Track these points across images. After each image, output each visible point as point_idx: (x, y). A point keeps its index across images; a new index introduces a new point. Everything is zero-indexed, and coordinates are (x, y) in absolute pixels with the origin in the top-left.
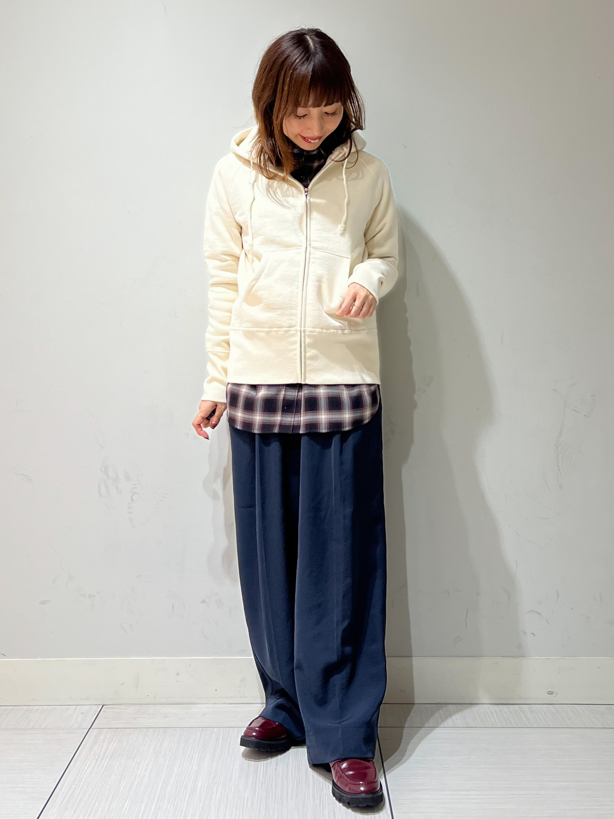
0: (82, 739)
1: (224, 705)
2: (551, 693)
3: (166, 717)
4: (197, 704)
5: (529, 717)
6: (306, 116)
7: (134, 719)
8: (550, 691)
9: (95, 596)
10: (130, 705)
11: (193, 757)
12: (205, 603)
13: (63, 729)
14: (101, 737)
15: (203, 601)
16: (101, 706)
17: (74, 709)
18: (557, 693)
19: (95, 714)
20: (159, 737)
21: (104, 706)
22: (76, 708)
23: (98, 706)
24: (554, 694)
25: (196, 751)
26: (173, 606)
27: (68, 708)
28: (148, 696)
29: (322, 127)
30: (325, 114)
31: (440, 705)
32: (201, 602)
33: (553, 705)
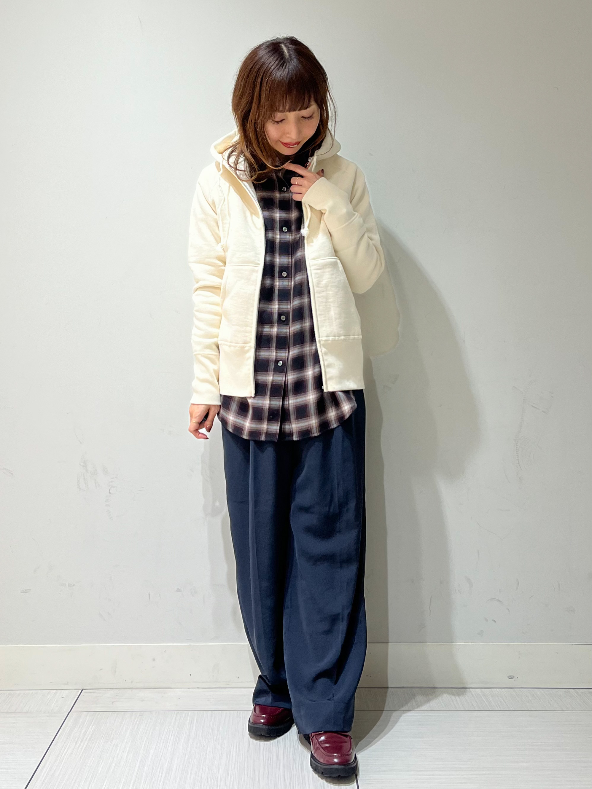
0: (63, 722)
1: (198, 689)
2: (511, 677)
3: (142, 701)
4: (172, 688)
5: (490, 700)
6: (284, 121)
7: (112, 703)
8: (510, 675)
9: (74, 585)
10: (108, 689)
11: (168, 739)
12: (180, 591)
13: (44, 713)
14: (81, 721)
15: (178, 590)
16: (81, 691)
17: (54, 693)
18: (517, 677)
19: (75, 698)
20: (136, 721)
21: (83, 691)
22: (56, 693)
23: (78, 690)
24: (514, 678)
25: (171, 734)
26: (149, 595)
27: (49, 693)
28: (125, 680)
29: (299, 132)
30: (302, 118)
31: (405, 689)
32: (176, 591)
33: (513, 689)
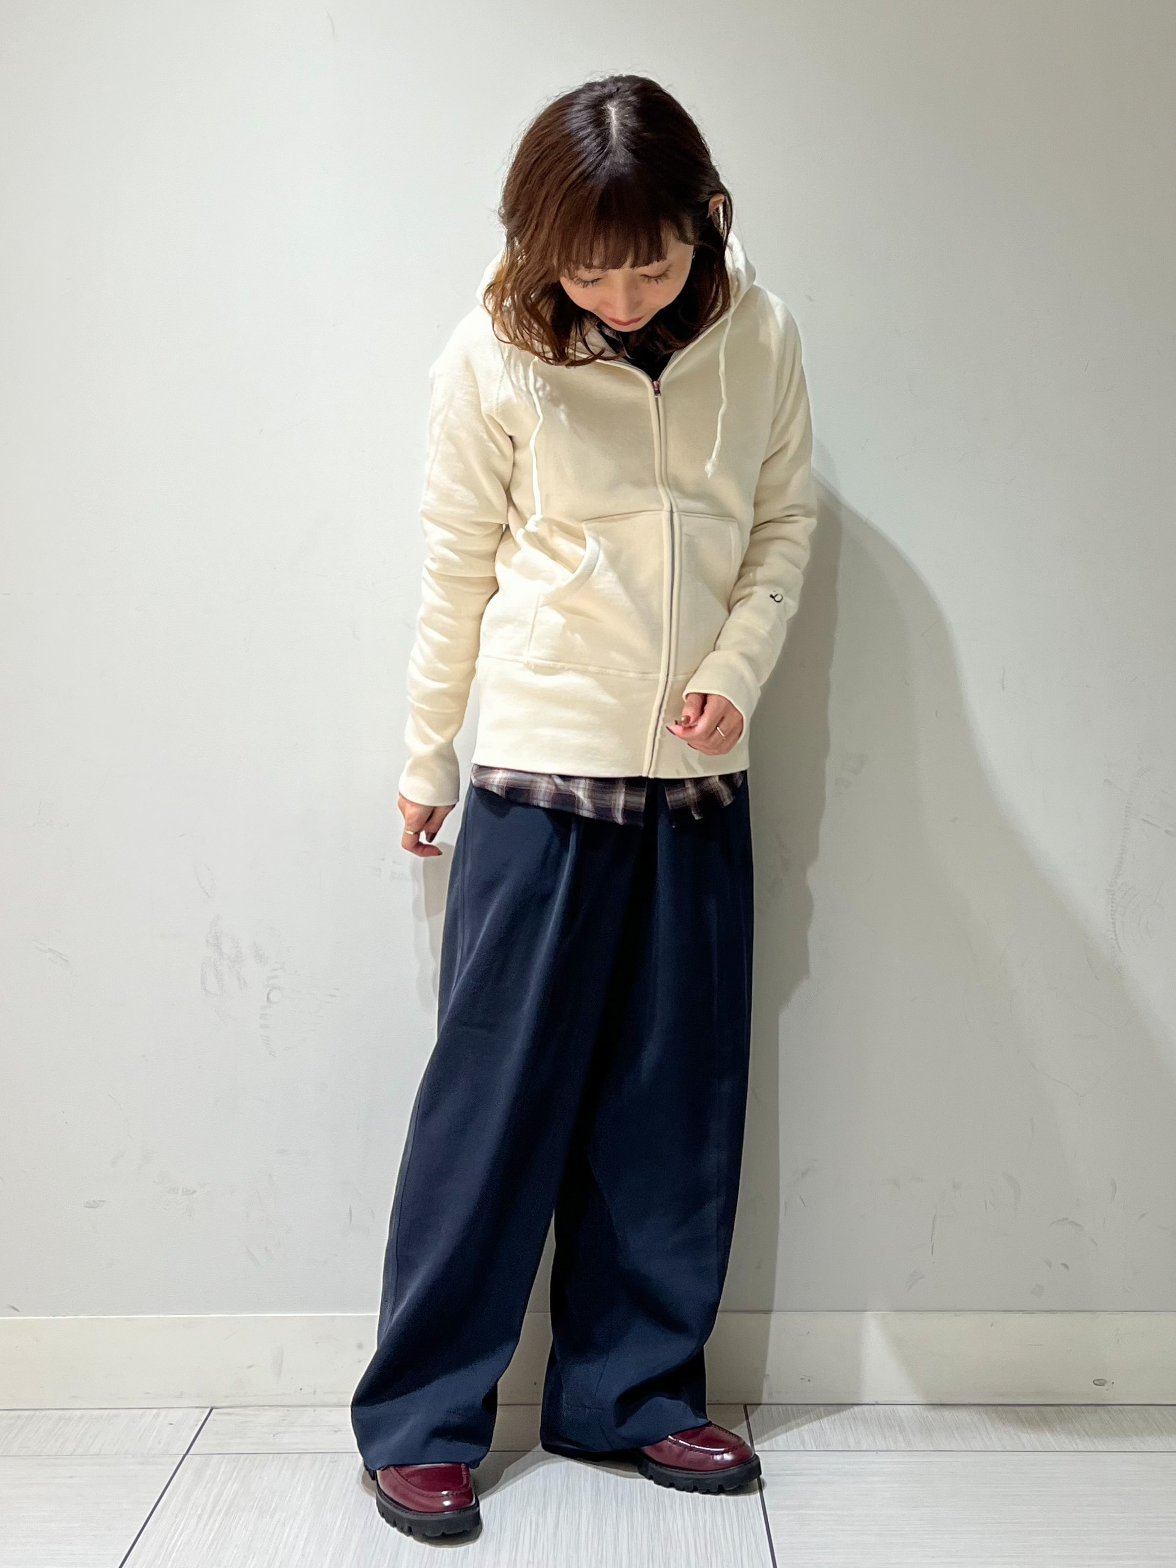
0: (171, 1475)
2: (1100, 1383)
3: (336, 1432)
5: (1056, 1430)
6: (599, 281)
7: (274, 1436)
8: (1098, 1377)
9: (195, 1192)
10: (266, 1407)
13: (133, 1456)
14: (209, 1473)
16: (208, 1410)
17: (154, 1416)
18: (1113, 1383)
19: (196, 1425)
20: (322, 1472)
21: (214, 1411)
22: (158, 1415)
23: (203, 1410)
24: (1109, 1385)
26: (350, 1211)
27: (142, 1415)
28: (301, 1389)
33: (1105, 1407)
